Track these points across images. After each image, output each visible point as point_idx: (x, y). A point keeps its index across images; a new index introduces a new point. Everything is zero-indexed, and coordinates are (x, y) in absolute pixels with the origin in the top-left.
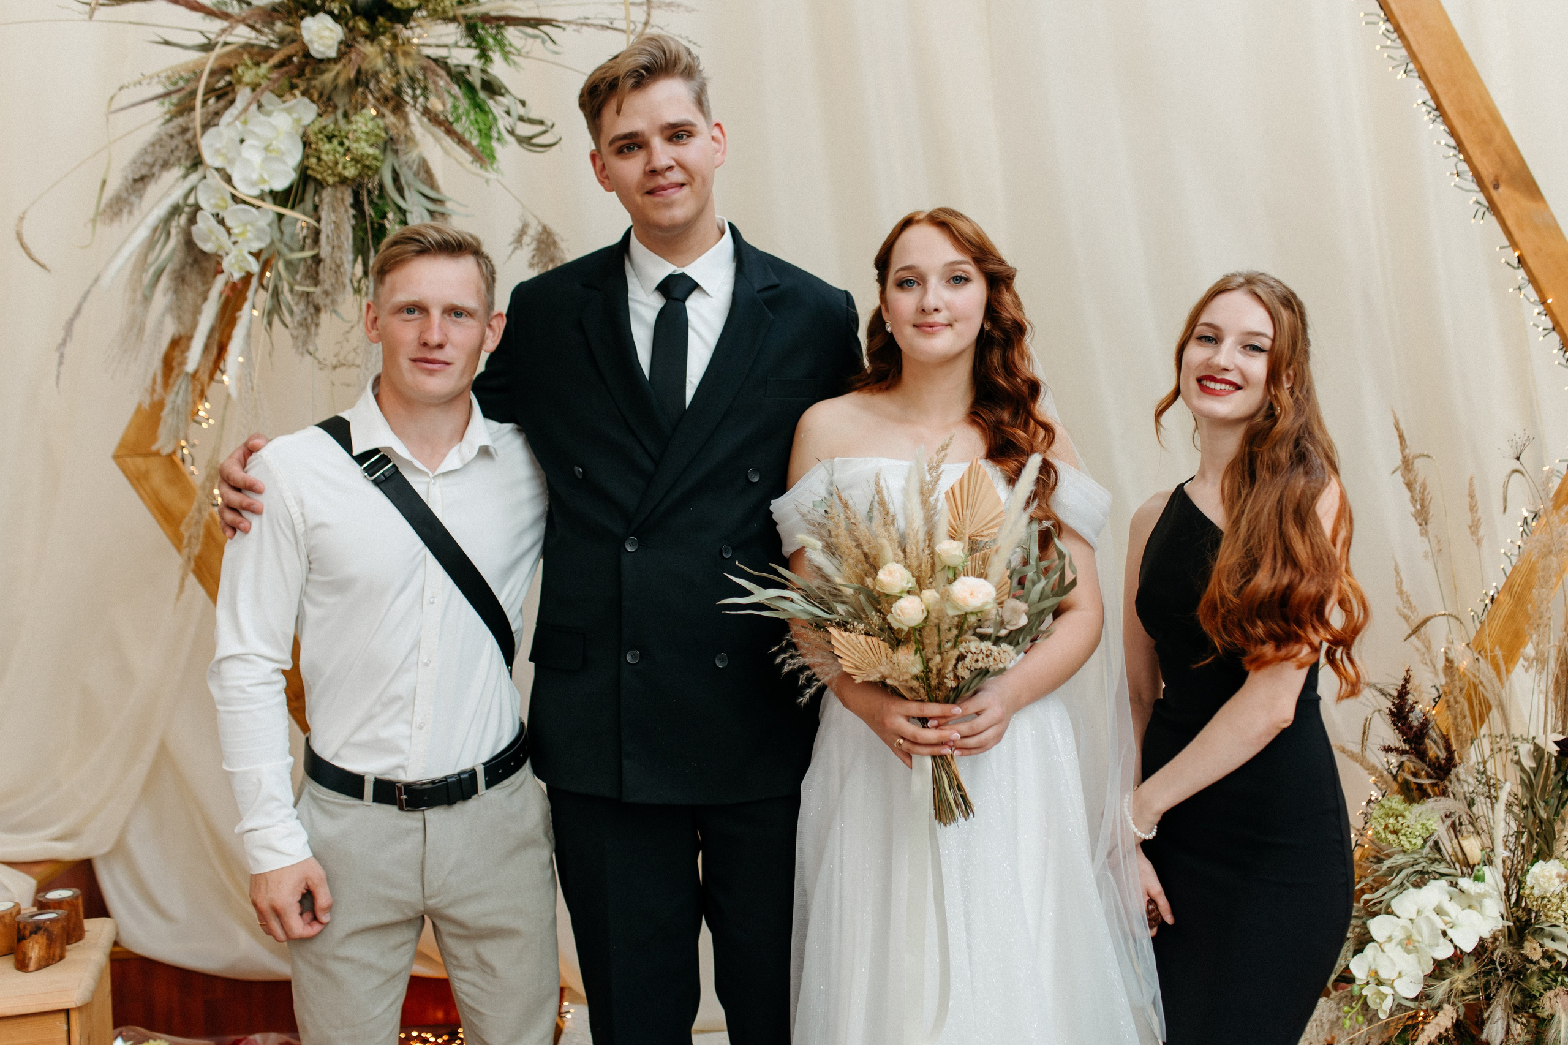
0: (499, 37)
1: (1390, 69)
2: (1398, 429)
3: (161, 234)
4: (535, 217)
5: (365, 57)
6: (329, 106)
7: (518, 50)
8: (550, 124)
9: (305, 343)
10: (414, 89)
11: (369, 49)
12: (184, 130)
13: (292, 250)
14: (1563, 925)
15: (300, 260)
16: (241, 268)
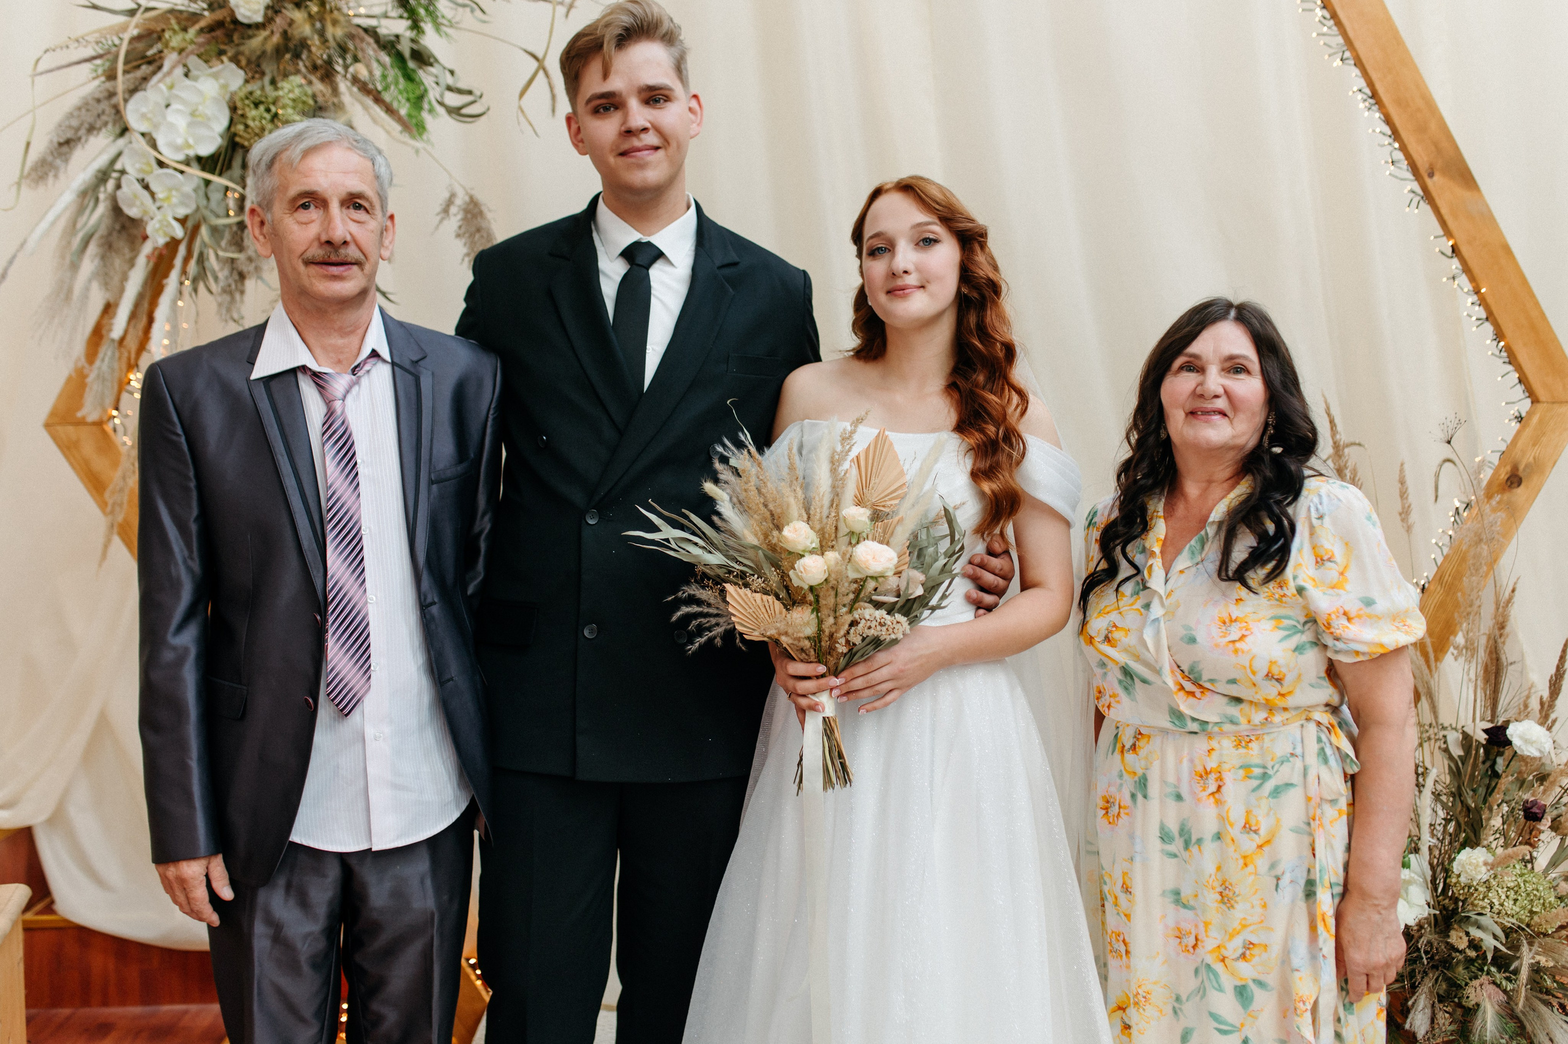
0: (431, 8)
1: (1326, 57)
2: (1329, 415)
3: (89, 201)
4: (464, 188)
5: (291, 23)
6: (256, 72)
7: (449, 21)
8: (478, 93)
9: (229, 310)
10: (344, 59)
11: (298, 16)
13: (218, 216)
14: (1489, 914)
15: (225, 226)
16: (165, 234)
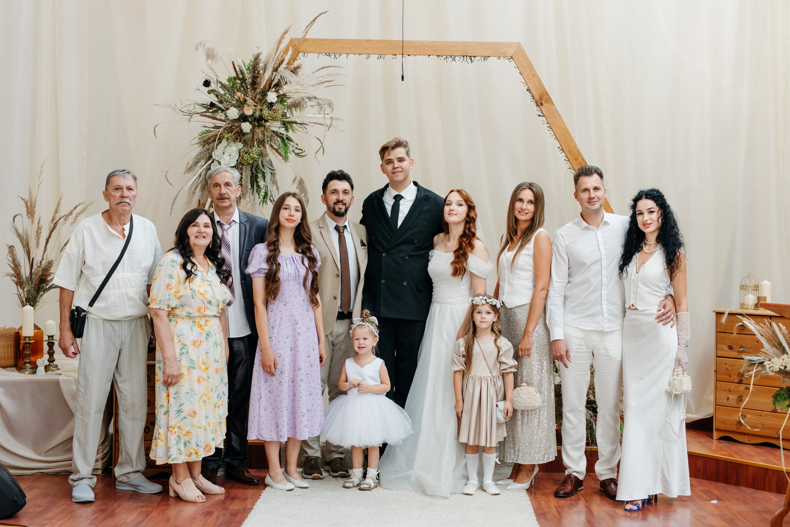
0: (292, 127)
4: (299, 175)
5: (256, 132)
6: (246, 144)
8: (304, 150)
10: (268, 140)
12: (208, 149)
